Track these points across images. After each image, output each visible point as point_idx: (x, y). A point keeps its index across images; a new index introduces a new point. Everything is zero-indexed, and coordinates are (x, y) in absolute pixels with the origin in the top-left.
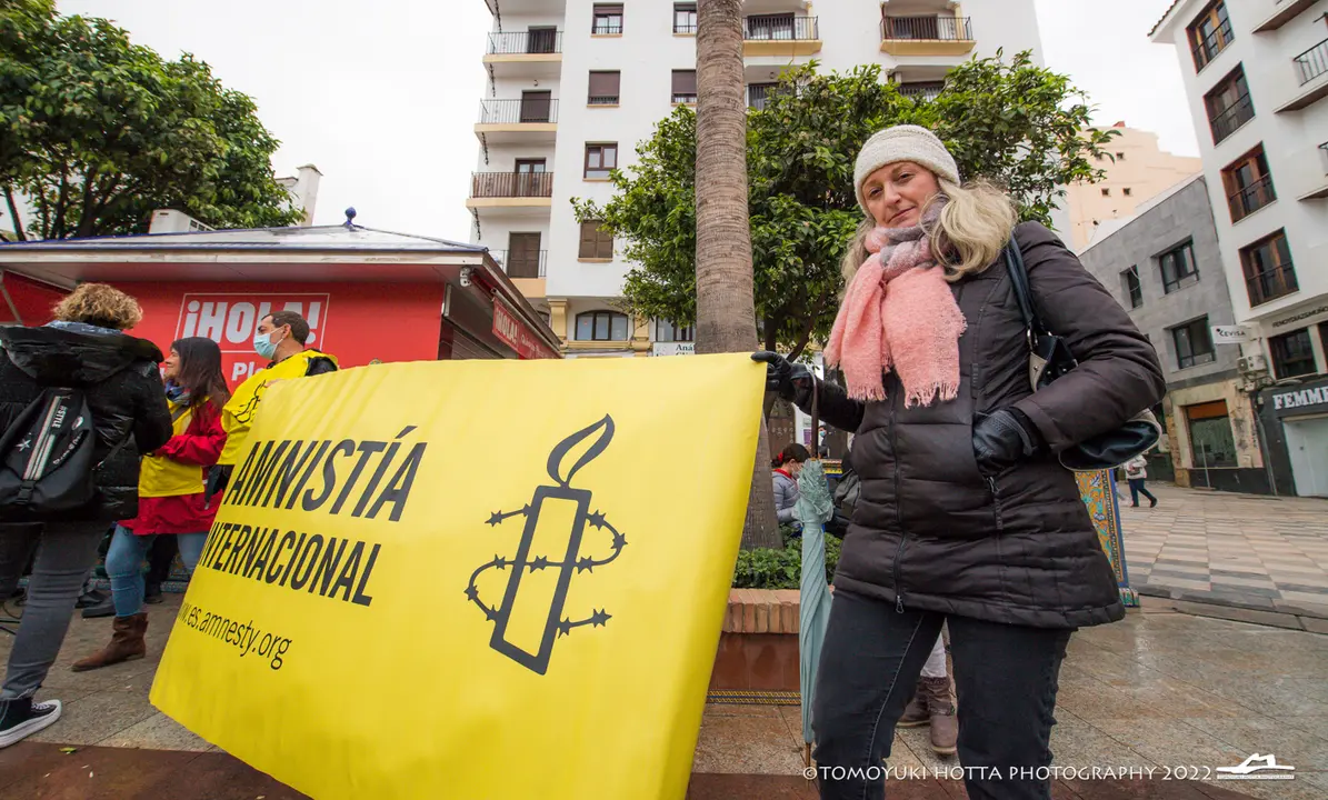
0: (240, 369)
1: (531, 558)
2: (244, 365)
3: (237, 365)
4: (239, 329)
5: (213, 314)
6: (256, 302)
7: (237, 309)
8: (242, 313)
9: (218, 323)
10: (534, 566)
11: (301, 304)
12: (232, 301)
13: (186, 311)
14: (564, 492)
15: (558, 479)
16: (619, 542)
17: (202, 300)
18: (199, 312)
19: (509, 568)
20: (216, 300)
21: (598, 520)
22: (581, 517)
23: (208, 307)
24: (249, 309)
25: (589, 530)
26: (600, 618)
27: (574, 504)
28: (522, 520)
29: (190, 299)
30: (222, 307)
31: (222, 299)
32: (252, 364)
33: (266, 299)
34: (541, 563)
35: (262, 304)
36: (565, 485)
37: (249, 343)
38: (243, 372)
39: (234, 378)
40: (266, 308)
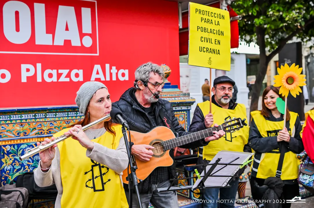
2: (31, 67)
3: (24, 67)
4: (18, 29)
8: (17, 13)
24: (23, 8)
32: (39, 66)
37: (31, 44)
38: (31, 73)
39: (24, 80)
40: (40, 8)
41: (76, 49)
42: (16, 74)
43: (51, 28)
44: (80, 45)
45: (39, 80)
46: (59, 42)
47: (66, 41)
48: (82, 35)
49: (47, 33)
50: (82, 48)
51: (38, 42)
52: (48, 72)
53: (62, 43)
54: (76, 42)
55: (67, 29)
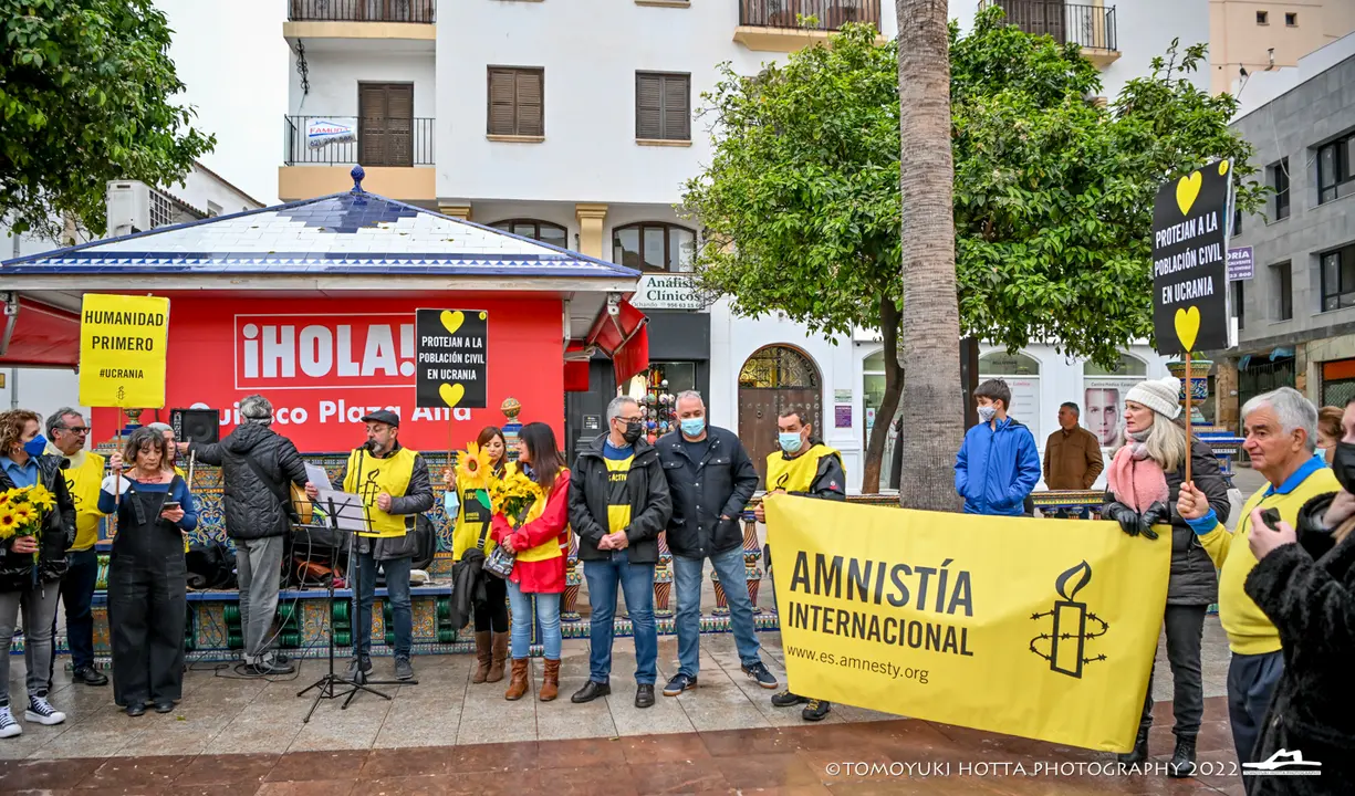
0: (328, 408)
1: (1060, 633)
2: (331, 404)
3: (323, 404)
4: (316, 360)
5: (279, 341)
6: (331, 324)
7: (309, 333)
8: (316, 340)
9: (286, 350)
10: (1063, 637)
11: (388, 326)
12: (300, 325)
13: (242, 339)
14: (1071, 603)
15: (1065, 597)
16: (1105, 626)
17: (260, 323)
18: (259, 338)
19: (1051, 639)
20: (278, 323)
21: (1092, 617)
22: (1083, 615)
23: (269, 332)
24: (323, 333)
25: (1088, 621)
26: (1102, 658)
27: (1078, 610)
28: (1051, 617)
29: (243, 322)
30: (288, 332)
31: (288, 321)
32: (341, 402)
33: (344, 321)
34: (1066, 636)
35: (340, 328)
36: (1071, 600)
37: (332, 376)
38: (332, 412)
39: (323, 420)
40: (345, 332)
41: (392, 379)
42: (314, 412)
43: (358, 356)
44: (396, 374)
45: (342, 420)
46: (368, 371)
47: (377, 370)
48: (400, 361)
49: (352, 361)
50: (400, 378)
51: (341, 373)
52: (352, 409)
53: (371, 373)
54: (391, 371)
55: (379, 354)
